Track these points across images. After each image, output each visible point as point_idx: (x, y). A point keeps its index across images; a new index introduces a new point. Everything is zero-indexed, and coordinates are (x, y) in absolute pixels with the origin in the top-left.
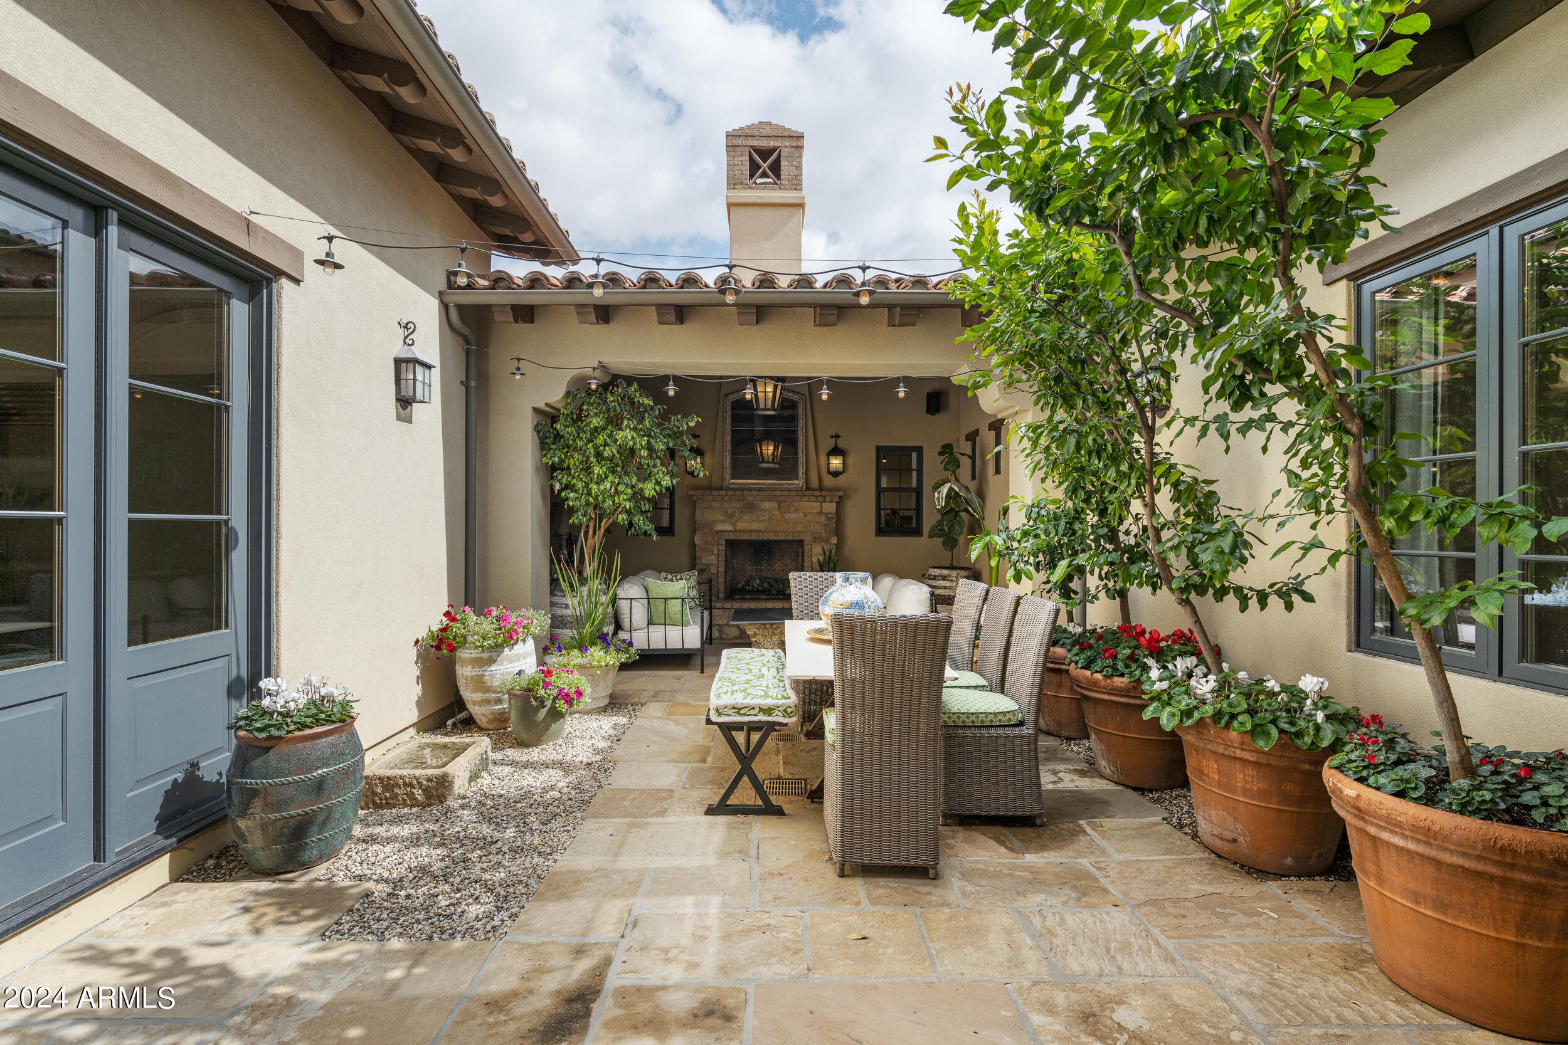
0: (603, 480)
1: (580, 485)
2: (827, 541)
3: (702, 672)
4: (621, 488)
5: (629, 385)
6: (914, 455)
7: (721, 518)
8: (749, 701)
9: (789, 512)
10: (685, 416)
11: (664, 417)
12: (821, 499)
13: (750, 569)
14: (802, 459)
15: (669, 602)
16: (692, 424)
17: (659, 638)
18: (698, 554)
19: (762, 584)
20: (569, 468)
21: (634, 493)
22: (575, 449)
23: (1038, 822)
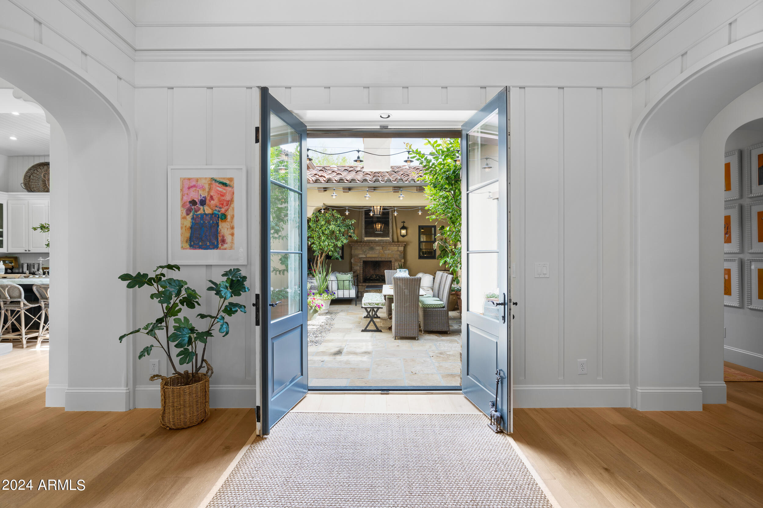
0: (324, 241)
1: (317, 243)
2: (400, 261)
3: (356, 305)
4: (330, 244)
5: (333, 210)
6: (433, 229)
7: (361, 253)
8: (373, 302)
9: (386, 250)
10: (351, 220)
11: (344, 220)
12: (397, 245)
13: (372, 272)
14: (391, 231)
15: (345, 281)
16: (353, 222)
17: (341, 294)
18: (353, 266)
19: (376, 277)
20: (313, 237)
21: (334, 245)
22: (315, 231)
23: (448, 333)
